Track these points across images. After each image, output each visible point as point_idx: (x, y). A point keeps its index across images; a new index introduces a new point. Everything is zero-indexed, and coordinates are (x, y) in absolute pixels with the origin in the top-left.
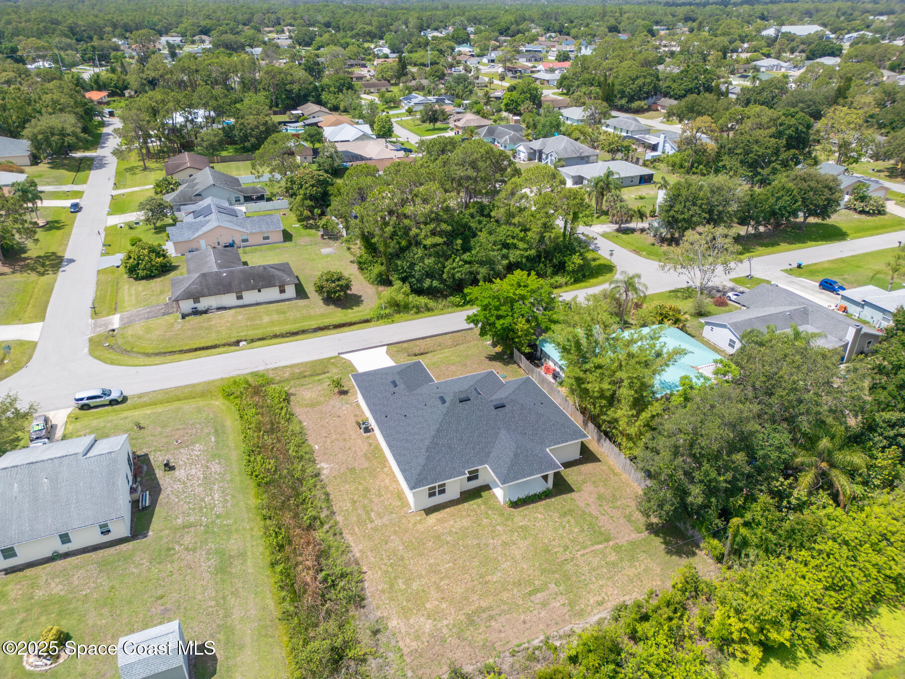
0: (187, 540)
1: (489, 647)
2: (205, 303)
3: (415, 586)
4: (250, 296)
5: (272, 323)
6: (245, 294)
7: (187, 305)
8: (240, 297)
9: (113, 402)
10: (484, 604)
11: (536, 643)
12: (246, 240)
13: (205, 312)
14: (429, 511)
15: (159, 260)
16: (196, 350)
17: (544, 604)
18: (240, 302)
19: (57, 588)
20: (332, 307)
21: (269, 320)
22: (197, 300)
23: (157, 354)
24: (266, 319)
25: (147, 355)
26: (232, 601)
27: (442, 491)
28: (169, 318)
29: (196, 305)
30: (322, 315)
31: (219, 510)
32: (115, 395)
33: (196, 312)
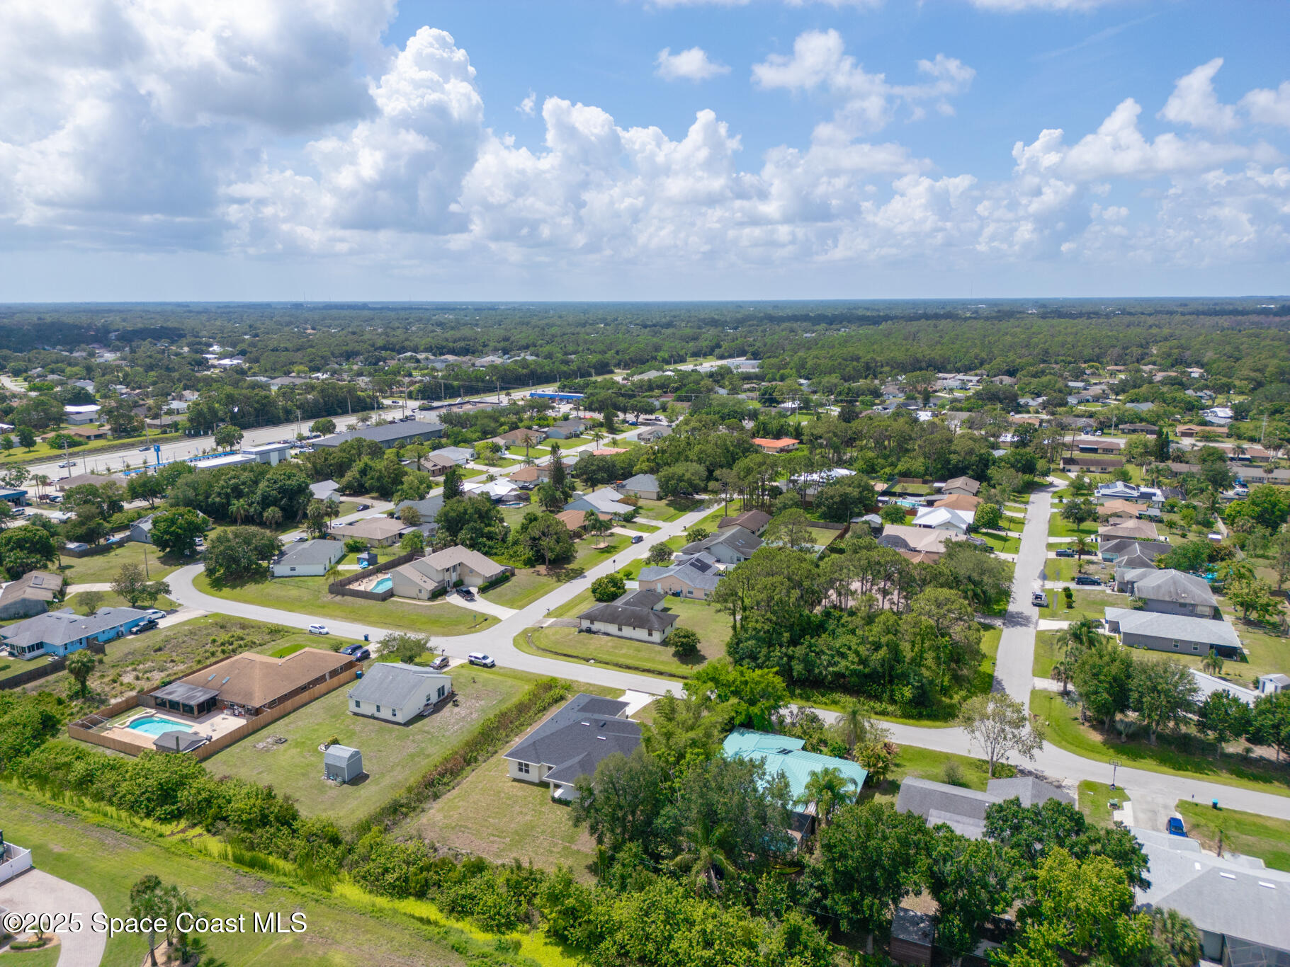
0: (419, 737)
1: (445, 840)
2: (597, 626)
3: (460, 804)
4: (627, 631)
5: (624, 655)
6: (624, 628)
7: (586, 624)
8: (620, 629)
9: (485, 665)
10: (470, 826)
11: (463, 851)
12: (691, 593)
13: (594, 633)
14: (515, 780)
15: (613, 589)
16: (565, 655)
17: (492, 842)
18: (619, 633)
19: (358, 729)
20: (676, 659)
21: (625, 653)
22: (592, 623)
23: (543, 650)
24: (624, 651)
25: (538, 648)
26: (399, 767)
27: (527, 771)
28: (573, 629)
29: (592, 626)
30: (662, 663)
31: (447, 734)
32: (488, 661)
33: (589, 631)
